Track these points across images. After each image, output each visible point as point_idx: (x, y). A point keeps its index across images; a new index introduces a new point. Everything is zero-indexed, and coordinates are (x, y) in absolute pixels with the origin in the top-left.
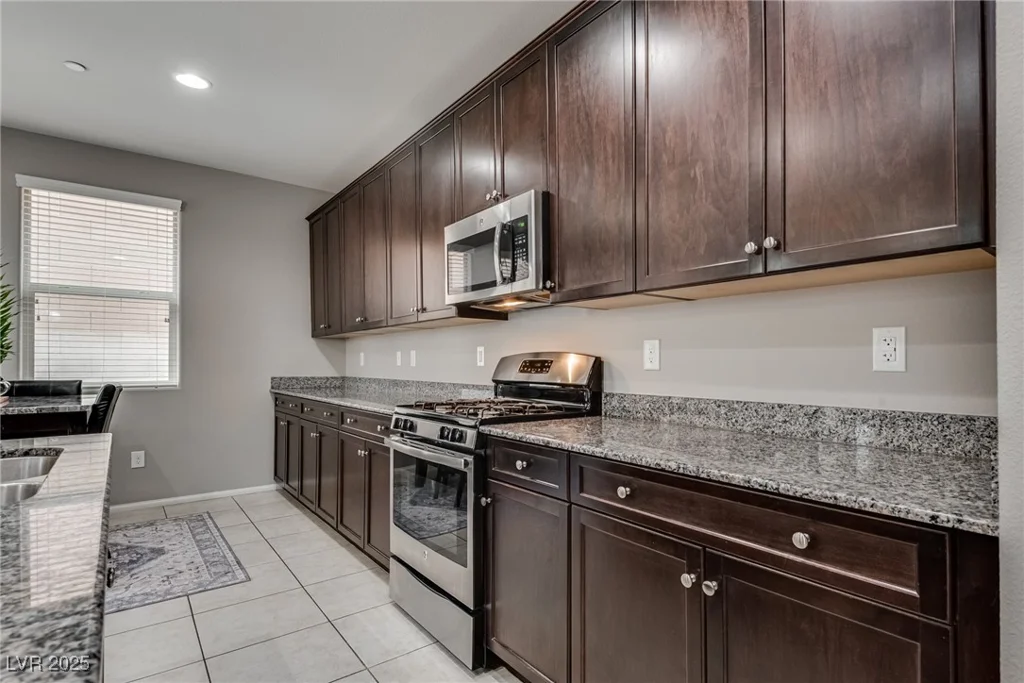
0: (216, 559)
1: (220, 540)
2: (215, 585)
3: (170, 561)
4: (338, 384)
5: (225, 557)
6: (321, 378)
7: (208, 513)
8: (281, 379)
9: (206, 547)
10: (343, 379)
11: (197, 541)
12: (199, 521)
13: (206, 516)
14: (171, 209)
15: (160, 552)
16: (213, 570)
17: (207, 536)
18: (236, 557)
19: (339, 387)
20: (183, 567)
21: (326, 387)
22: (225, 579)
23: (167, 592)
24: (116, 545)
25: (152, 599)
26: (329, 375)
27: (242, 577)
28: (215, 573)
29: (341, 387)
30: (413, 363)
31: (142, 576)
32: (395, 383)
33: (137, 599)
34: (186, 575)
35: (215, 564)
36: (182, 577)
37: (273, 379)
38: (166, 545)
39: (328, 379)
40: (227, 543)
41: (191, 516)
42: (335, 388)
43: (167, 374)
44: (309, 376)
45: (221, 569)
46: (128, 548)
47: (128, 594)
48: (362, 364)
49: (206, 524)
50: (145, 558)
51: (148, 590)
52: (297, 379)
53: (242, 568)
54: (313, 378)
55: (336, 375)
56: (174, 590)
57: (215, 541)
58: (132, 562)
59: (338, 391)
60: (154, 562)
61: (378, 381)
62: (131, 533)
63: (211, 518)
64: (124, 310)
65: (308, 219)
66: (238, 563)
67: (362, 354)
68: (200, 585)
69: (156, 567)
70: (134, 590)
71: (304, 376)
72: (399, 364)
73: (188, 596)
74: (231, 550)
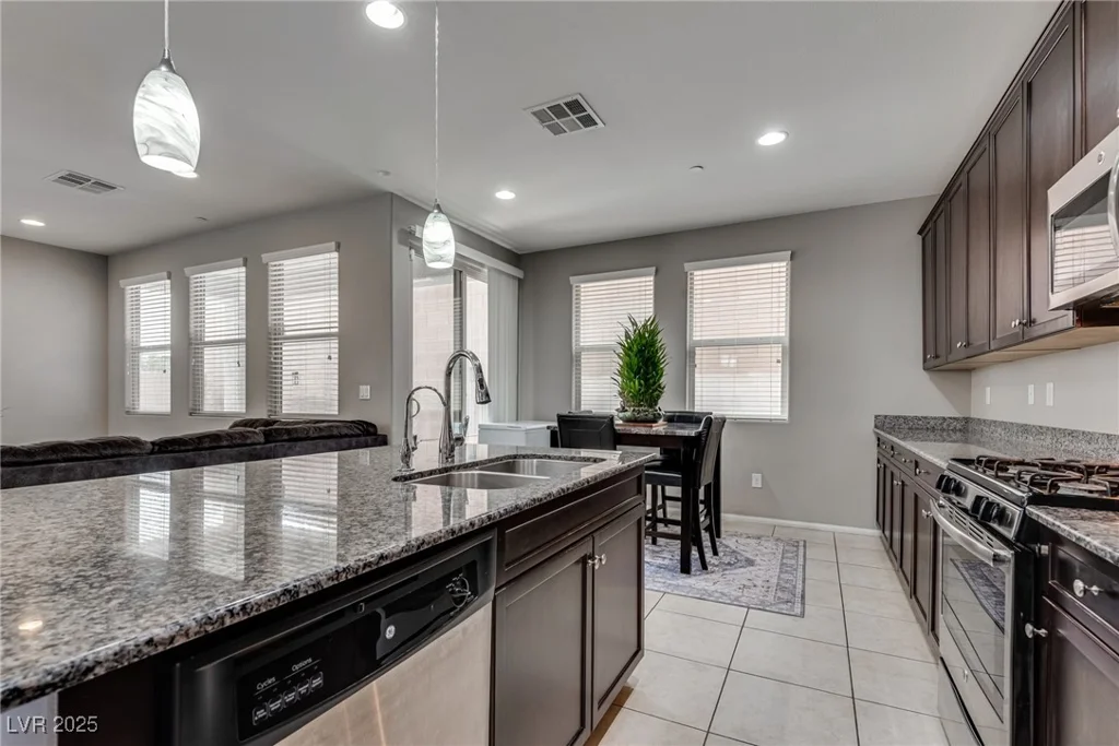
0: (787, 585)
1: (800, 569)
2: (773, 609)
3: (754, 573)
4: (958, 426)
5: (795, 587)
6: (935, 418)
7: (805, 541)
8: (886, 417)
9: (786, 572)
10: (967, 420)
11: (782, 564)
12: (796, 546)
13: (802, 543)
14: (782, 261)
15: (750, 563)
16: (780, 594)
17: (793, 562)
18: (803, 591)
19: (960, 430)
20: (759, 582)
21: (943, 430)
22: (784, 606)
23: (737, 599)
24: (727, 547)
25: (725, 599)
26: (946, 416)
27: (798, 610)
28: (779, 598)
29: (964, 430)
30: (1050, 402)
31: (730, 577)
32: (1025, 429)
33: (717, 595)
34: (757, 590)
35: (783, 589)
36: (753, 590)
37: (876, 417)
38: (758, 560)
39: (944, 419)
40: (804, 575)
41: (791, 540)
42: (954, 430)
43: (779, 409)
44: (919, 415)
45: (785, 596)
46: (734, 552)
47: (713, 588)
48: (988, 402)
49: (797, 551)
50: (739, 564)
51: (726, 591)
52: (905, 418)
53: (803, 604)
54: (926, 418)
55: (957, 415)
56: (743, 599)
57: (796, 570)
58: (729, 564)
59: (958, 434)
60: (742, 570)
61: (1005, 426)
62: (742, 541)
63: (805, 546)
64: (759, 355)
65: (920, 233)
66: (803, 597)
67: (988, 389)
68: (762, 602)
69: (741, 575)
70: (718, 587)
71: (912, 415)
72: (1031, 401)
73: (749, 608)
74: (804, 582)
